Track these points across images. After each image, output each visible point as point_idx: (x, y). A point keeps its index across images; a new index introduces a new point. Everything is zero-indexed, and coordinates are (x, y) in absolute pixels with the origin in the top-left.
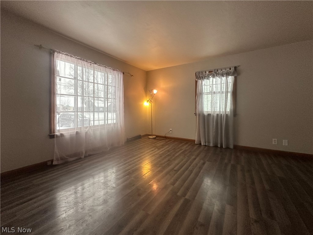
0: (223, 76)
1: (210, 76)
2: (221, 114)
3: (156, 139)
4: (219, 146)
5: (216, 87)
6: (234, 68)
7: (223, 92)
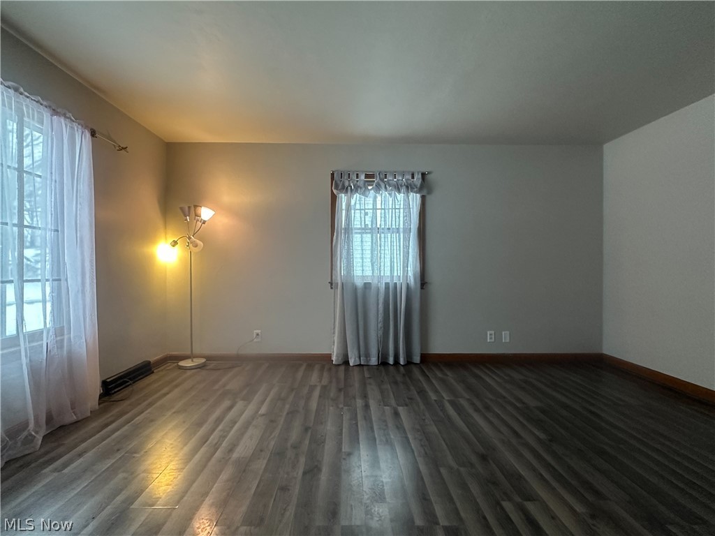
0: (399, 192)
1: (370, 188)
2: (396, 283)
3: (208, 368)
4: (391, 361)
5: (383, 216)
6: (420, 176)
7: (398, 229)
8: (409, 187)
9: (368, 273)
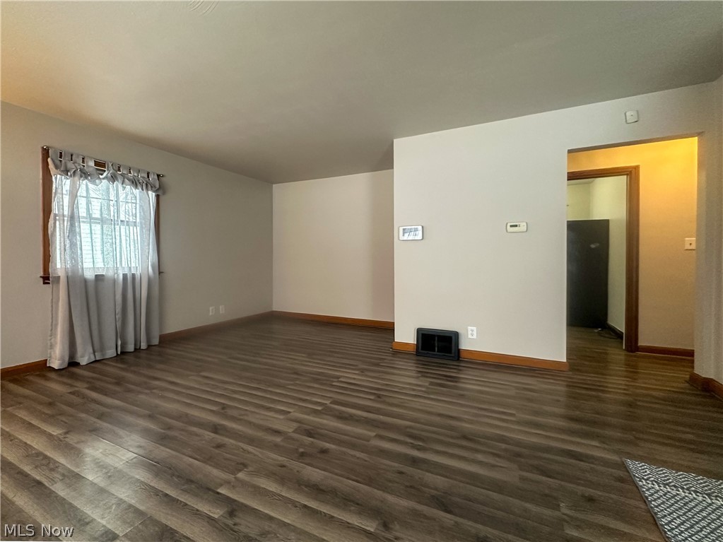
1: (101, 177)
2: (134, 274)
4: (131, 349)
6: (155, 177)
7: (135, 222)
8: (148, 186)
9: (100, 264)
